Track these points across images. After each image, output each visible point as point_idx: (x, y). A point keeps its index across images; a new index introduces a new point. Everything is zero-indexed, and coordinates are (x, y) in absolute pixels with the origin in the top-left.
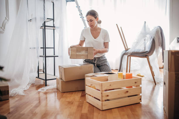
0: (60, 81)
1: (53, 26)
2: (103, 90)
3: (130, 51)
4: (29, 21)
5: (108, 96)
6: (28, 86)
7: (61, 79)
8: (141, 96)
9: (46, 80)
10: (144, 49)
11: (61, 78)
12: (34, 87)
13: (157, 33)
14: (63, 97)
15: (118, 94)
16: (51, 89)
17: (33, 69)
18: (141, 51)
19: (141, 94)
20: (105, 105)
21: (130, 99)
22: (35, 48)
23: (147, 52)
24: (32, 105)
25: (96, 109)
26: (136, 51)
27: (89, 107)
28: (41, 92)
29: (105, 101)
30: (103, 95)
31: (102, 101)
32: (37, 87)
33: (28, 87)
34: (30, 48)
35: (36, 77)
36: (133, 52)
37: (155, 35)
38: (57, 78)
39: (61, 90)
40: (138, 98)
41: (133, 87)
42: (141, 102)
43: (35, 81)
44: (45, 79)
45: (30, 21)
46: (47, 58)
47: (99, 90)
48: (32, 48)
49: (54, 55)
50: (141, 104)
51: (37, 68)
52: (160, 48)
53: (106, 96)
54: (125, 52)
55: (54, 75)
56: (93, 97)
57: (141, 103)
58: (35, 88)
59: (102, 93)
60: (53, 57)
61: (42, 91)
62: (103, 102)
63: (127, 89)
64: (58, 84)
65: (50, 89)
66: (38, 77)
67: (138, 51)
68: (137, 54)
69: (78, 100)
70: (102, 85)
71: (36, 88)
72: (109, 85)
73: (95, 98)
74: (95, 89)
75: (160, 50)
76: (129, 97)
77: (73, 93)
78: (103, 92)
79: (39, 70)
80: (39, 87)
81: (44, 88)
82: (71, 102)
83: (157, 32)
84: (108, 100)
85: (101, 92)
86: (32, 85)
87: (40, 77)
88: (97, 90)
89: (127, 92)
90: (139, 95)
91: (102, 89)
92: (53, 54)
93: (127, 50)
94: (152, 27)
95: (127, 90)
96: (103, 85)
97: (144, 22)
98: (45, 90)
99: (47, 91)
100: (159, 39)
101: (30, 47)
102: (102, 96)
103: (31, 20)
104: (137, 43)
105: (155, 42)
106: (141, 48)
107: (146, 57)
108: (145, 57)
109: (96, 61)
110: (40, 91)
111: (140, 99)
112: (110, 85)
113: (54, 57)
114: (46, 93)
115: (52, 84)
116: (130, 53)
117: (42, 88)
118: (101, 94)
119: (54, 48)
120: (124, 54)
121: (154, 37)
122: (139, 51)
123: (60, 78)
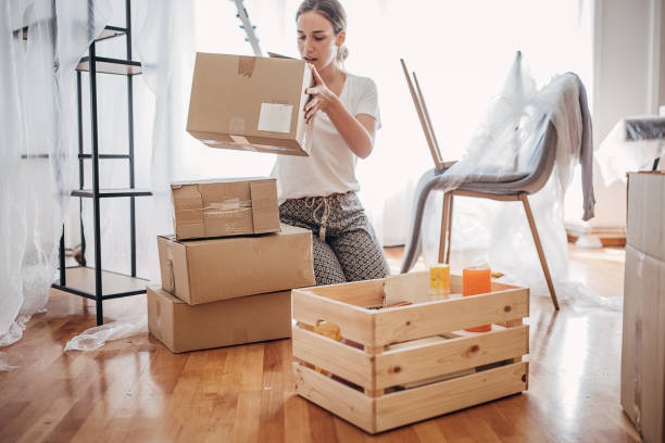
0: (168, 302)
1: (125, 58)
2: (380, 347)
3: (457, 173)
4: (16, 33)
5: (397, 370)
6: (15, 324)
7: (173, 294)
8: (527, 364)
9: (100, 298)
10: (511, 165)
11: (169, 288)
12: (43, 330)
13: (566, 100)
14: (186, 376)
15: (439, 361)
16: (122, 339)
17: (38, 247)
18: (500, 174)
19: (525, 358)
20: (384, 412)
21: (485, 380)
22: (47, 156)
23: (525, 177)
24: (47, 417)
25: (346, 427)
26: (481, 174)
27: (312, 420)
28: (81, 351)
29: (388, 391)
30: (379, 368)
31: (374, 393)
32: (56, 328)
33: (19, 331)
34: (24, 157)
35: (54, 286)
36: (467, 178)
37: (561, 108)
38: (151, 288)
39: (170, 342)
40: (515, 373)
41: (495, 328)
42: (527, 388)
43: (50, 300)
44: (94, 293)
45: (21, 34)
46: (101, 199)
47: (361, 347)
48: (34, 157)
49: (132, 187)
50: (526, 397)
51: (58, 244)
52: (572, 161)
53: (390, 372)
54: (433, 177)
55: (134, 275)
56: (324, 372)
57: (524, 392)
58: (46, 334)
59: (373, 360)
60: (128, 198)
61: (86, 348)
62: (378, 399)
63: (473, 339)
64: (159, 314)
65: (118, 337)
66: (62, 285)
67: (489, 174)
68: (486, 185)
69: (256, 389)
70: (374, 325)
71: (55, 333)
72: (404, 323)
73: (335, 377)
74: (340, 339)
75: (576, 169)
76: (479, 369)
77: (226, 354)
78: (378, 356)
79: (66, 253)
80: (67, 327)
81: (93, 336)
82: (227, 395)
83: (566, 95)
84: (397, 388)
85: (371, 356)
86: (36, 321)
87: (68, 285)
88: (349, 343)
89: (475, 349)
90: (520, 358)
91: (374, 339)
92: (128, 186)
93: (442, 168)
94: (544, 78)
95: (474, 344)
96: (378, 323)
97: (515, 55)
98: (100, 344)
99: (109, 348)
100: (572, 123)
101: (24, 153)
102: (374, 374)
103: (25, 29)
104: (488, 139)
105: (556, 137)
106: (499, 162)
107: (519, 200)
108: (516, 197)
109: (325, 217)
110: (76, 348)
111: (524, 378)
112: (408, 323)
113: (132, 195)
114: (101, 358)
115: (128, 317)
116: (457, 182)
117: (85, 336)
118: (369, 364)
119: (131, 157)
120: (433, 185)
121: (554, 116)
122: (495, 175)
123: (163, 289)
